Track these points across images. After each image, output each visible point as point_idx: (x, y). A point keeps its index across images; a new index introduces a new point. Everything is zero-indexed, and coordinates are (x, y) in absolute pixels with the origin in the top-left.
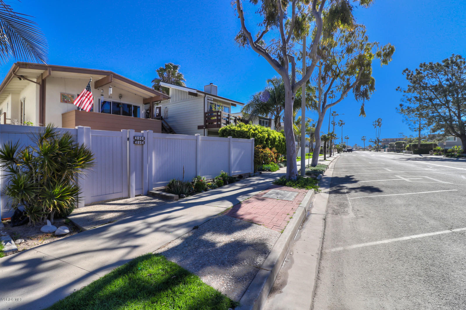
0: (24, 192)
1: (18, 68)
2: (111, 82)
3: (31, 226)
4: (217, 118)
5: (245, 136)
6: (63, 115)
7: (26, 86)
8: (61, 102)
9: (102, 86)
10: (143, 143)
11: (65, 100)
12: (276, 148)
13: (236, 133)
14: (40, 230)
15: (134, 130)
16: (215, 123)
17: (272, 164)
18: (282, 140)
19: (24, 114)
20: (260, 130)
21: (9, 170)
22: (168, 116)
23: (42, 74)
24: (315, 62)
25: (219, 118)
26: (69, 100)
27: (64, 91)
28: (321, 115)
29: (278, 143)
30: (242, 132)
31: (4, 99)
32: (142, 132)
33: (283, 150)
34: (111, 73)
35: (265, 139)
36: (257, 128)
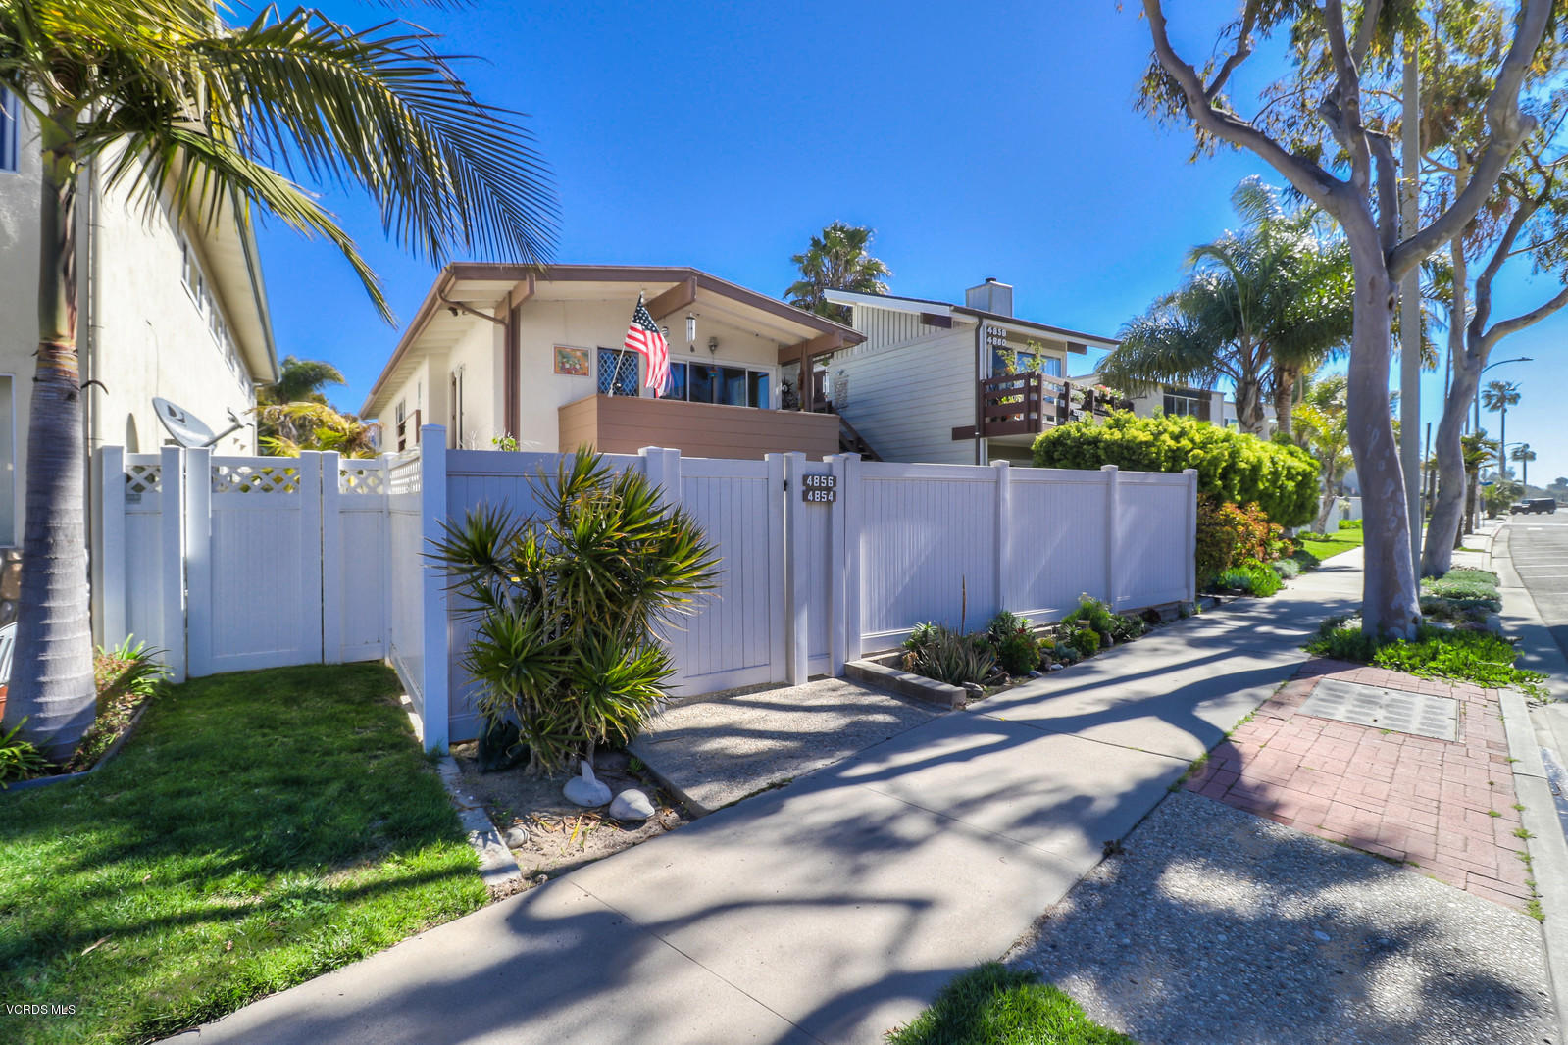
0: (525, 672)
1: (453, 280)
2: (693, 300)
3: (535, 775)
4: (1027, 398)
5: (1140, 462)
6: (561, 409)
7: (464, 333)
8: (556, 372)
9: (665, 316)
10: (831, 498)
11: (567, 366)
12: (1260, 505)
13: (1105, 449)
14: (562, 794)
15: (805, 455)
16: (1019, 417)
17: (1253, 568)
18: (1285, 472)
19: (461, 413)
20: (1198, 438)
21: (476, 595)
22: (849, 400)
23: (510, 293)
24: (1511, 142)
25: (1035, 397)
26: (577, 366)
27: (562, 341)
28: (1465, 369)
29: (1267, 484)
30: (1127, 448)
31: (411, 373)
32: (827, 459)
33: (1284, 512)
34: (693, 273)
35: (1220, 470)
36: (1188, 429)
